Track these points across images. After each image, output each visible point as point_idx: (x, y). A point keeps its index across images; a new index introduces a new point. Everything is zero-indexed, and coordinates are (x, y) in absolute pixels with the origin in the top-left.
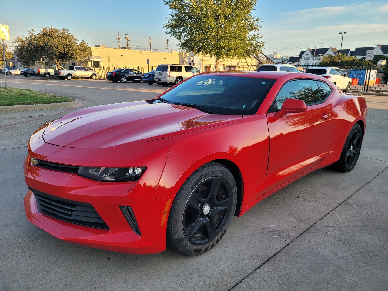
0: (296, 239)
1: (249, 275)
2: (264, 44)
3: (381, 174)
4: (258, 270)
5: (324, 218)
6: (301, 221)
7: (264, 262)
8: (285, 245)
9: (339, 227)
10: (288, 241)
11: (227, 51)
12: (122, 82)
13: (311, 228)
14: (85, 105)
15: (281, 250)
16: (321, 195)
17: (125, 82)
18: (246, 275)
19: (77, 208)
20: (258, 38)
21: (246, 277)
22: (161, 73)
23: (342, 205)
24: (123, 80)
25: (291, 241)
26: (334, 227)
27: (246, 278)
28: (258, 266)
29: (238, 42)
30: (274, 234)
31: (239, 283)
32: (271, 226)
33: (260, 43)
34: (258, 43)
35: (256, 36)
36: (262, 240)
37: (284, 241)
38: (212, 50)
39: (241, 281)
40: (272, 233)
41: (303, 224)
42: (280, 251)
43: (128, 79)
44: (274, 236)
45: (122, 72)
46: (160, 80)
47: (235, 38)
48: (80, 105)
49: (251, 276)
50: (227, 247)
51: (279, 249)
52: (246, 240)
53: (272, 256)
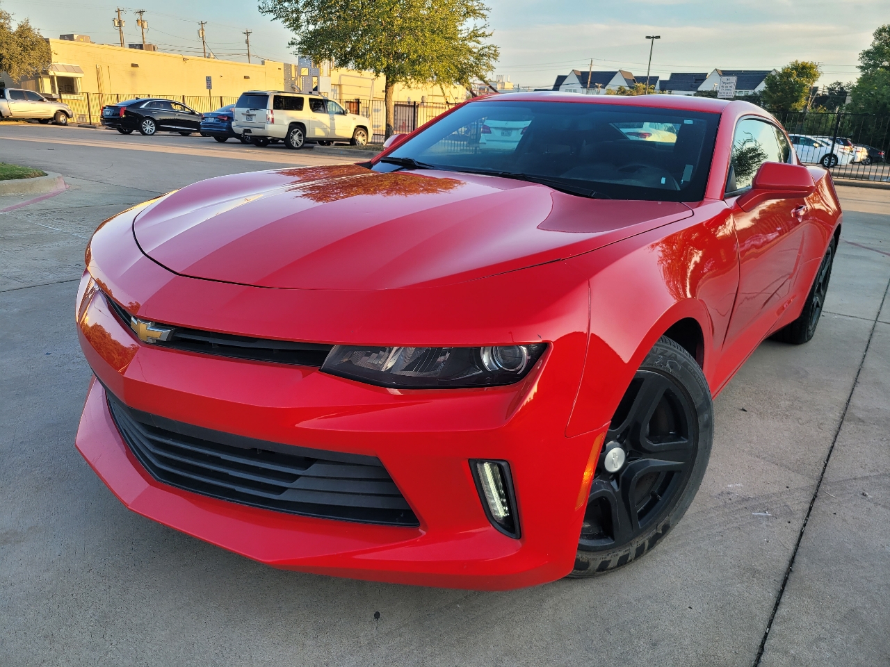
0: (810, 517)
1: (769, 626)
2: (499, 51)
3: (871, 346)
4: (782, 611)
5: (831, 458)
6: (787, 467)
7: (779, 587)
8: (798, 534)
9: (877, 477)
10: (797, 525)
11: (413, 63)
12: (144, 134)
13: (822, 486)
14: (77, 187)
15: (796, 549)
16: (787, 402)
17: (152, 135)
18: (762, 627)
19: (313, 470)
20: (483, 35)
21: (766, 634)
22: (252, 112)
23: (845, 422)
24: (148, 128)
25: (801, 522)
26: (866, 478)
27: (768, 637)
28: (775, 599)
29: (441, 44)
30: (754, 509)
31: (760, 654)
32: (730, 486)
33: (489, 49)
34: (483, 48)
35: (480, 32)
36: (735, 525)
37: (788, 524)
38: (378, 59)
39: (762, 647)
40: (746, 504)
41: (799, 477)
42: (795, 553)
43: (159, 125)
44: (756, 514)
45: (143, 106)
46: (249, 131)
47: (433, 32)
48: (62, 187)
49: (774, 626)
50: (666, 552)
51: (792, 548)
52: (697, 528)
53: (787, 566)
